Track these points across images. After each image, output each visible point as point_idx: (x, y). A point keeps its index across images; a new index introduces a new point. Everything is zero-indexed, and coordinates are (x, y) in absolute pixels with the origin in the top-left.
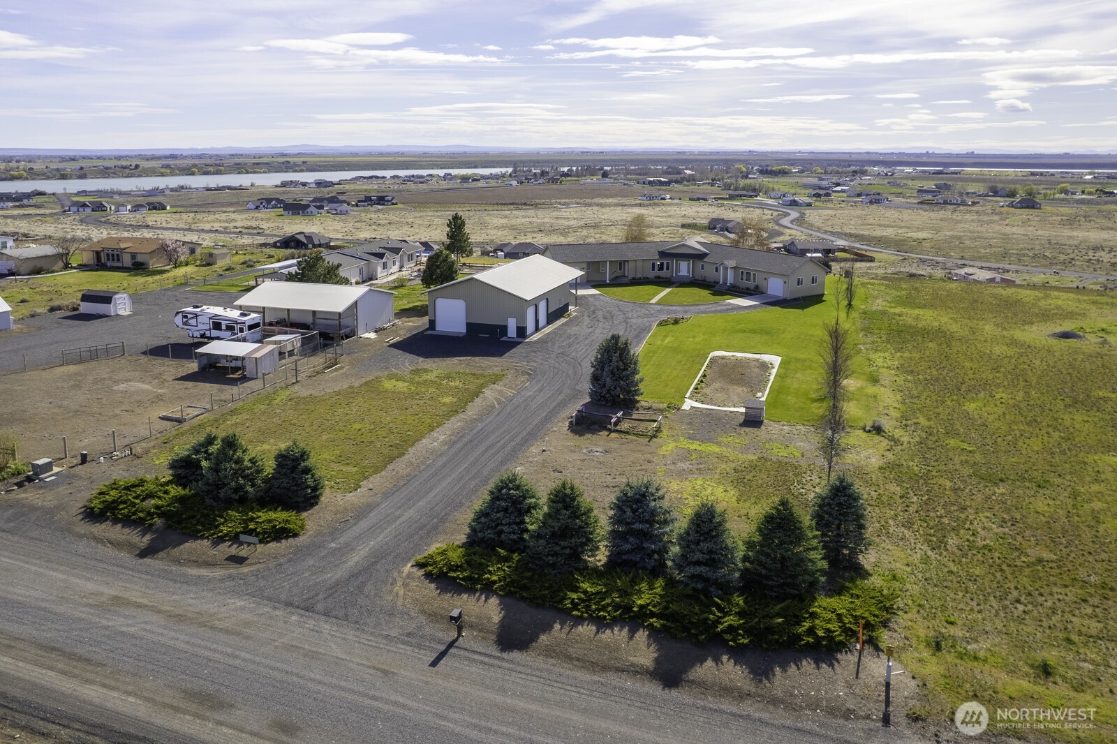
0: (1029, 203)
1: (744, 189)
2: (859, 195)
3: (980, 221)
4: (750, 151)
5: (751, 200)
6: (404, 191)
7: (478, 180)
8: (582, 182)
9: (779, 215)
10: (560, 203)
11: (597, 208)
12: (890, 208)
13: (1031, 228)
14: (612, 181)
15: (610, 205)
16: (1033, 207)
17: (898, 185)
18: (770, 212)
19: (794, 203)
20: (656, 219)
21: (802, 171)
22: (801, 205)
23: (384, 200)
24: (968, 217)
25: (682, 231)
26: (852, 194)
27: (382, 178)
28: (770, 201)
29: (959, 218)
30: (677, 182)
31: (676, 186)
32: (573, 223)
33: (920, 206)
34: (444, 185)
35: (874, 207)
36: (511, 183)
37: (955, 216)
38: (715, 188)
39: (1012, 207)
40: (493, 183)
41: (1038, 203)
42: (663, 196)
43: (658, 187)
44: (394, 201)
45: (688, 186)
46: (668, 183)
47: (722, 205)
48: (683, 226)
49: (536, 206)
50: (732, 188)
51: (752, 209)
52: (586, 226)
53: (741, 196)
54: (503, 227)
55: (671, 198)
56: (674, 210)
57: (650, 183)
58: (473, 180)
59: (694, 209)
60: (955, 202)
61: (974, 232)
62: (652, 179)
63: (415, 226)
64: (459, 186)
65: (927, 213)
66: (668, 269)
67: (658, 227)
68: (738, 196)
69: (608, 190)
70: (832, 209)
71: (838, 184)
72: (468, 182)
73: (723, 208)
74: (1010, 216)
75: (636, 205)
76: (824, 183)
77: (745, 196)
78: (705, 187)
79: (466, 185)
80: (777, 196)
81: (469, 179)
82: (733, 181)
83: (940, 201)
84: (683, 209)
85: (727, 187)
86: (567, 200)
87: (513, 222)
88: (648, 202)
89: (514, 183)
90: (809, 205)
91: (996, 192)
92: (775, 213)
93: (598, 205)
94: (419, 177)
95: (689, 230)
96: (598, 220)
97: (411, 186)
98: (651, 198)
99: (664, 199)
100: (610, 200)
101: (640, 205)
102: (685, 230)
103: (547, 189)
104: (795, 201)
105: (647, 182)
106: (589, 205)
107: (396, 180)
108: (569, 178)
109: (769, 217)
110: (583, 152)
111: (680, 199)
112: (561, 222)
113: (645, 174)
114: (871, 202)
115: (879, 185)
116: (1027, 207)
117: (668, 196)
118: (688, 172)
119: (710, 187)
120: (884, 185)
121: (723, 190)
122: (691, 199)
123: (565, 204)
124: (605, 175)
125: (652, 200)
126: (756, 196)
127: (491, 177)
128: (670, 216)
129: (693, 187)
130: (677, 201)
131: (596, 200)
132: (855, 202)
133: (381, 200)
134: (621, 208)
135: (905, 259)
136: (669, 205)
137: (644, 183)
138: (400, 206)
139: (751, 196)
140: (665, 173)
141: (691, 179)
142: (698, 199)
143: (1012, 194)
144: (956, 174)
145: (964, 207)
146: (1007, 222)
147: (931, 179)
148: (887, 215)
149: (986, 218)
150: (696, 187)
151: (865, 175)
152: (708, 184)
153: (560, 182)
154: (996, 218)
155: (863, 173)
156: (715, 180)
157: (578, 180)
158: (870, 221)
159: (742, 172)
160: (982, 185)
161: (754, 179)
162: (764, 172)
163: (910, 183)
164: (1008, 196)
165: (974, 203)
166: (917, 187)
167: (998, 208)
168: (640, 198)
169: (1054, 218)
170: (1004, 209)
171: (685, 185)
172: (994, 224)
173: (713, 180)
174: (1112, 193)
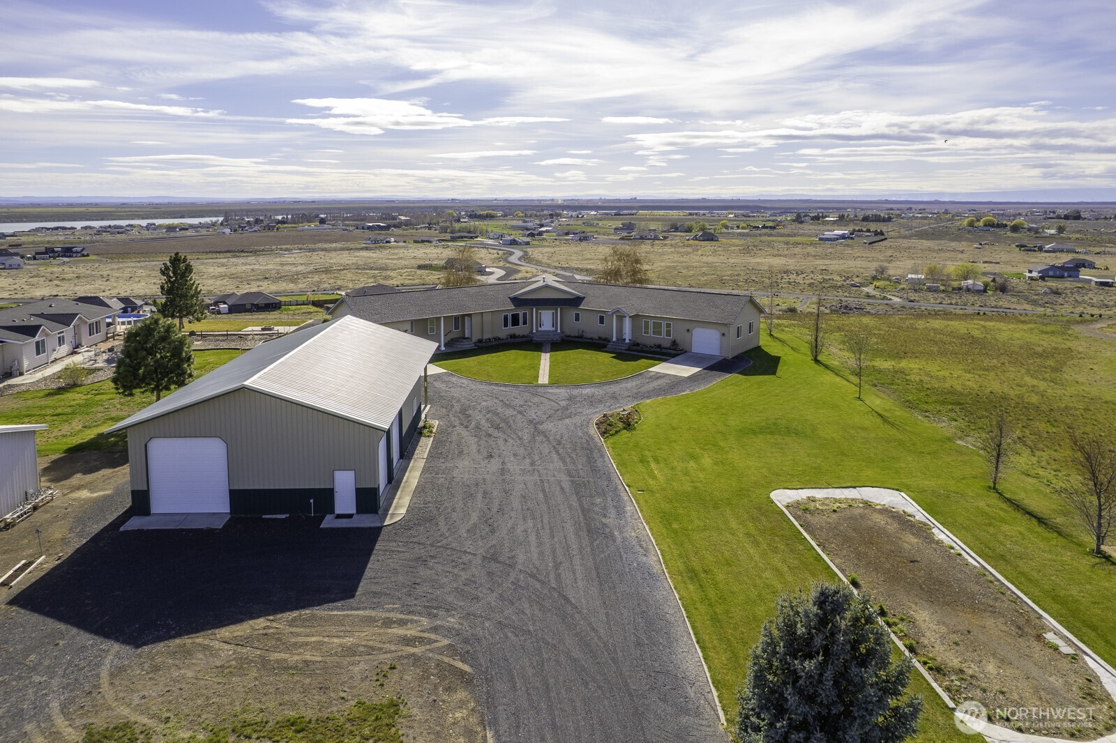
0: (709, 237)
1: (460, 231)
2: (567, 234)
3: (678, 253)
4: (452, 199)
5: (472, 241)
6: (98, 242)
7: (187, 229)
8: (300, 228)
9: (504, 254)
11: (323, 253)
12: (599, 244)
13: (721, 257)
14: (331, 227)
15: (335, 250)
16: (712, 240)
18: (495, 251)
19: (514, 243)
20: (387, 261)
21: (505, 216)
22: (520, 244)
23: (72, 252)
24: (666, 249)
25: (420, 271)
26: (561, 233)
27: (70, 229)
28: (491, 242)
29: (660, 251)
30: (395, 226)
31: (395, 230)
32: (301, 268)
33: (623, 241)
34: (147, 234)
35: (584, 244)
36: (224, 230)
37: (656, 249)
38: (432, 231)
39: (696, 240)
40: (204, 232)
41: (716, 236)
42: (388, 239)
43: (378, 232)
44: (85, 252)
45: (406, 230)
46: (387, 228)
47: (448, 247)
48: (421, 266)
50: (448, 231)
51: (477, 249)
52: (316, 271)
53: (462, 237)
55: (395, 241)
57: (369, 228)
58: (180, 230)
59: (422, 251)
60: (650, 237)
61: (682, 262)
62: (371, 224)
63: (112, 279)
64: (165, 236)
67: (395, 269)
68: (459, 237)
69: (328, 235)
70: (549, 246)
71: (542, 226)
72: (175, 231)
73: (449, 249)
74: (699, 247)
75: (362, 249)
76: (530, 225)
77: (466, 237)
78: (423, 230)
79: (172, 234)
80: (495, 237)
81: (175, 228)
82: (448, 224)
83: (637, 237)
84: (410, 251)
85: (444, 230)
86: (288, 246)
88: (374, 246)
89: (228, 231)
90: (528, 243)
91: (676, 229)
92: (501, 252)
94: (116, 227)
95: (427, 270)
96: (327, 265)
97: (107, 237)
98: (376, 242)
99: (389, 242)
100: (334, 245)
101: (367, 249)
102: (423, 270)
103: (264, 236)
104: (514, 240)
105: (366, 227)
106: (313, 250)
107: (89, 231)
108: (288, 225)
109: (496, 255)
110: (295, 202)
111: (405, 242)
112: (288, 267)
113: (362, 220)
114: (580, 240)
115: (578, 226)
116: (708, 240)
117: (393, 239)
118: (403, 218)
119: (427, 230)
120: (580, 225)
121: (440, 233)
122: (415, 242)
123: (287, 250)
124: (322, 221)
125: (377, 244)
126: (476, 237)
127: (201, 226)
128: (402, 258)
129: (412, 231)
130: (402, 244)
131: (320, 245)
132: (567, 240)
133: (68, 252)
134: (347, 252)
136: (396, 248)
137: (363, 228)
138: (91, 257)
139: (471, 238)
140: (381, 219)
141: (407, 224)
142: (423, 241)
143: (689, 230)
144: (633, 215)
145: (657, 242)
146: (700, 252)
147: (617, 220)
148: (600, 251)
149: (681, 250)
150: (414, 231)
151: (561, 218)
152: (426, 227)
153: (278, 229)
154: (689, 249)
155: (558, 215)
156: (431, 224)
157: (296, 227)
158: (588, 256)
159: (453, 217)
160: (660, 223)
161: (466, 222)
162: (473, 216)
163: (601, 223)
164: (686, 231)
165: (665, 238)
166: (607, 226)
167: (686, 241)
168: (364, 242)
169: (733, 248)
170: (691, 242)
171: (404, 230)
172: (691, 255)
173: (429, 224)
174: (758, 227)
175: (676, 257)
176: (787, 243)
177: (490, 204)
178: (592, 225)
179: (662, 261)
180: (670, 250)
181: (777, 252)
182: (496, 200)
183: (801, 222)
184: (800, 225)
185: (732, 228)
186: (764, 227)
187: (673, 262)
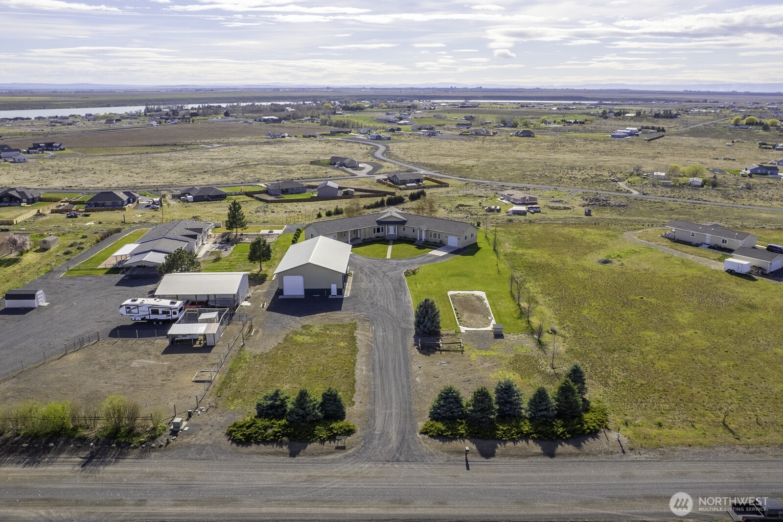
0: (528, 133)
1: (338, 125)
2: (420, 129)
3: (501, 148)
5: (347, 136)
6: (58, 133)
7: (120, 120)
9: (372, 149)
10: (204, 143)
12: (443, 139)
13: (532, 153)
14: (234, 119)
15: (246, 144)
16: (529, 136)
17: (440, 118)
18: (365, 146)
19: (378, 138)
20: (286, 156)
21: (372, 107)
22: (384, 139)
23: (52, 146)
24: (493, 145)
25: (312, 167)
26: (415, 128)
28: (361, 136)
29: (488, 146)
30: (285, 119)
32: (226, 163)
33: (461, 137)
34: (92, 126)
35: (432, 139)
36: (150, 122)
37: (486, 145)
38: (316, 124)
39: (518, 136)
40: (135, 123)
41: (534, 132)
42: (283, 135)
43: (273, 126)
44: (62, 147)
45: (295, 123)
46: (279, 121)
47: (329, 141)
48: (312, 163)
49: (186, 146)
51: (351, 144)
52: (238, 166)
53: (339, 132)
54: (173, 170)
55: (289, 136)
56: (296, 147)
58: (116, 121)
59: (310, 145)
60: (483, 132)
61: (501, 158)
62: (266, 118)
63: (98, 172)
65: (467, 143)
67: (294, 165)
68: (337, 133)
69: (234, 128)
70: (405, 141)
71: (401, 119)
72: (113, 123)
73: (330, 144)
74: (518, 143)
75: (265, 143)
76: (391, 117)
77: (342, 132)
79: (112, 126)
80: (365, 132)
83: (473, 133)
84: (301, 145)
86: (209, 141)
87: (179, 164)
88: (273, 140)
89: (154, 123)
90: (389, 139)
91: (505, 124)
92: (369, 147)
93: (236, 144)
95: (317, 167)
96: (245, 160)
97: (61, 128)
98: (274, 135)
99: (284, 137)
100: (244, 139)
101: (268, 143)
102: (314, 166)
103: (185, 129)
104: (379, 136)
105: (263, 121)
106: (228, 144)
108: (198, 118)
109: (365, 151)
110: (197, 90)
111: (296, 137)
112: (217, 162)
114: (429, 135)
116: (526, 136)
117: (286, 134)
118: (289, 109)
119: (310, 123)
120: (431, 118)
121: (321, 125)
122: (304, 137)
123: (208, 144)
124: (227, 114)
125: (275, 138)
126: (350, 132)
128: (296, 153)
129: (300, 124)
130: (294, 139)
131: (232, 139)
132: (419, 135)
133: (49, 146)
135: (467, 184)
136: (290, 142)
137: (261, 121)
138: (67, 151)
139: (346, 133)
141: (295, 116)
142: (310, 136)
143: (515, 126)
144: (475, 107)
145: (488, 137)
146: (517, 148)
147: (461, 113)
148: (443, 146)
149: (504, 146)
150: (302, 124)
151: (417, 110)
152: (310, 120)
153: (193, 121)
154: (510, 145)
157: (207, 119)
158: (434, 152)
160: (495, 116)
161: (340, 114)
162: (346, 108)
163: (448, 116)
164: (513, 127)
165: (494, 134)
166: (453, 119)
167: (510, 137)
168: (265, 136)
169: (544, 144)
170: (514, 138)
171: (292, 122)
172: (510, 151)
173: (312, 117)
174: (571, 122)
175: (498, 153)
176: (586, 140)
179: (487, 157)
180: (496, 145)
181: (575, 149)
183: (606, 118)
184: (604, 121)
185: (550, 123)
186: (576, 122)
187: (494, 158)
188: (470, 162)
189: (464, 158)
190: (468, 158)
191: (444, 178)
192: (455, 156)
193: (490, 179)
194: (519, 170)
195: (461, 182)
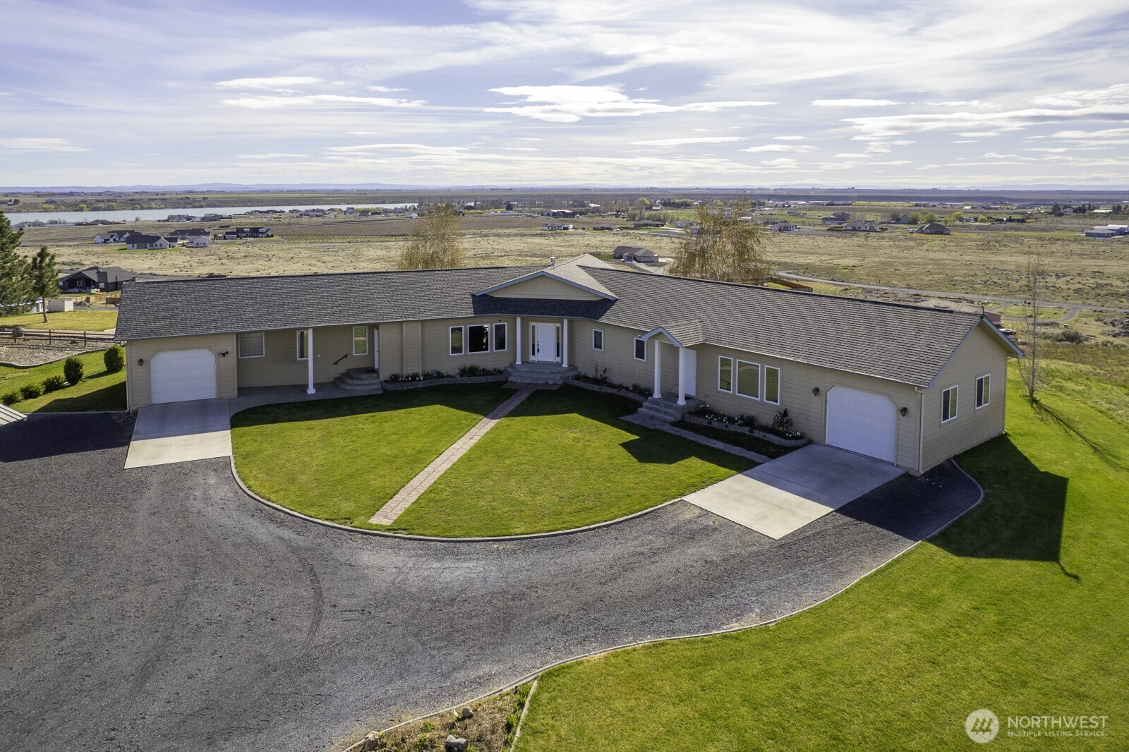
0: (938, 229)
1: (648, 219)
2: (766, 224)
5: (658, 230)
7: (380, 214)
8: (485, 215)
11: (494, 238)
12: (802, 235)
14: (516, 213)
15: (508, 236)
16: (942, 233)
18: (679, 240)
20: (556, 248)
21: (702, 204)
23: (258, 232)
24: (881, 243)
27: (279, 212)
28: (677, 230)
29: (875, 244)
30: (581, 213)
31: (581, 217)
33: (831, 233)
34: (342, 217)
35: (783, 235)
36: (411, 215)
37: (871, 242)
38: (620, 219)
39: (922, 232)
40: (393, 216)
41: (947, 229)
42: (566, 226)
43: (562, 219)
44: (270, 233)
45: (592, 217)
46: (573, 215)
47: (628, 234)
50: (637, 219)
51: (660, 238)
53: (647, 225)
55: (574, 228)
56: (577, 239)
57: (554, 214)
58: (372, 214)
59: (598, 238)
60: (864, 228)
61: (901, 258)
62: (556, 211)
64: (358, 220)
65: (840, 240)
66: (501, 344)
68: (643, 225)
69: (510, 221)
72: (367, 215)
73: (629, 237)
74: (924, 242)
75: (536, 235)
77: (651, 225)
78: (609, 218)
79: (364, 218)
80: (684, 225)
81: (368, 212)
82: (638, 212)
83: (849, 228)
84: (586, 238)
85: (632, 218)
88: (550, 232)
89: (415, 216)
91: (899, 220)
93: (496, 235)
94: (318, 211)
97: (305, 219)
98: (553, 228)
99: (565, 229)
100: (509, 231)
101: (541, 235)
105: (551, 214)
107: (294, 215)
108: (473, 211)
109: (678, 245)
111: (584, 229)
113: (548, 207)
114: (780, 230)
115: (782, 215)
116: (937, 233)
117: (571, 226)
118: (592, 205)
119: (613, 218)
120: (784, 215)
121: (628, 221)
122: (595, 229)
124: (509, 207)
125: (554, 230)
126: (662, 225)
128: (572, 245)
129: (598, 218)
130: (580, 231)
131: (494, 231)
132: (765, 230)
133: (255, 232)
134: (519, 238)
135: (846, 289)
136: (572, 235)
137: (548, 215)
138: (274, 238)
139: (657, 226)
140: (568, 207)
141: (595, 211)
142: (603, 229)
143: (914, 222)
144: (848, 205)
145: (873, 234)
146: (925, 247)
147: (829, 210)
148: (801, 243)
149: (902, 244)
150: (601, 218)
151: (764, 207)
152: (613, 215)
153: (463, 215)
154: (912, 243)
155: (763, 204)
156: (619, 211)
157: (481, 213)
158: (787, 248)
159: (646, 205)
160: (879, 214)
161: (657, 210)
162: (667, 204)
163: (809, 213)
164: (910, 223)
165: (883, 230)
166: (816, 217)
167: (908, 234)
168: (542, 228)
169: (969, 243)
170: (916, 235)
171: (590, 217)
172: (914, 250)
173: (617, 211)
174: (1002, 220)
175: (895, 252)
176: (1041, 239)
177: (691, 192)
178: (798, 215)
179: (876, 256)
180: (888, 243)
181: (1027, 249)
182: (697, 189)
183: (1061, 215)
184: (1059, 219)
185: (968, 221)
186: (1010, 220)
187: (890, 257)
188: (849, 262)
189: (838, 256)
190: (842, 256)
191: (802, 280)
192: (823, 254)
193: (888, 284)
194: (941, 273)
195: (835, 287)
